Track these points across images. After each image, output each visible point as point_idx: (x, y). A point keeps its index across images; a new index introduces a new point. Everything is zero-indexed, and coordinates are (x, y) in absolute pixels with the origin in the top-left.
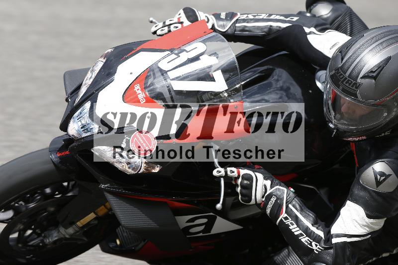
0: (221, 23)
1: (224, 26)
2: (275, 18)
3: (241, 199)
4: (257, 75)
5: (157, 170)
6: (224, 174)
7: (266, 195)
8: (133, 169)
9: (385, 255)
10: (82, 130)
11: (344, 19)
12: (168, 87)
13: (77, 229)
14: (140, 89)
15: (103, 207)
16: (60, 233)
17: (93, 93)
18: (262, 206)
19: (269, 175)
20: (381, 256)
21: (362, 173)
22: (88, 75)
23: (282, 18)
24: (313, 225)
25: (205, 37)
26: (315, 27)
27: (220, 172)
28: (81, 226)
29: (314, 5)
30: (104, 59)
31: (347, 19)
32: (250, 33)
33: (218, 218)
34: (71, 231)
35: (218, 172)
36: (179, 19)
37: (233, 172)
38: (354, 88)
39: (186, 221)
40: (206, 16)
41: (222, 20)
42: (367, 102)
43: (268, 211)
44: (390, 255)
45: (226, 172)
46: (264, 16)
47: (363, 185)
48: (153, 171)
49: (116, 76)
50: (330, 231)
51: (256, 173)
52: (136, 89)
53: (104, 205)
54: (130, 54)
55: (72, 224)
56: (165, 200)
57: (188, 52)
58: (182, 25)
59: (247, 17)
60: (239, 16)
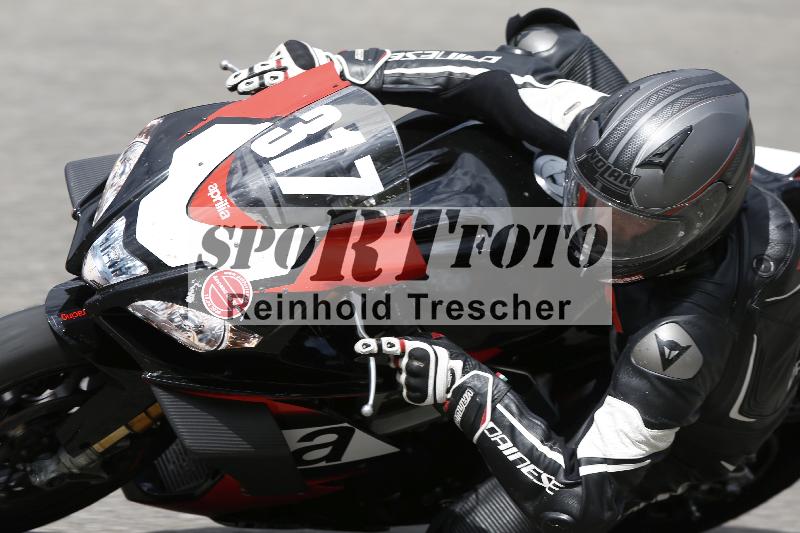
0: (357, 68)
1: (362, 75)
2: (457, 58)
3: (408, 396)
5: (253, 342)
6: (376, 350)
7: (454, 387)
8: (209, 342)
9: (662, 497)
10: (111, 270)
11: (580, 60)
12: (271, 188)
13: (94, 457)
14: (219, 193)
15: (143, 414)
16: (61, 465)
17: (130, 202)
18: (446, 409)
19: (459, 351)
20: (654, 501)
21: (637, 341)
22: (116, 168)
23: (470, 58)
24: (542, 442)
25: (337, 96)
26: (534, 74)
27: (368, 346)
28: (101, 450)
29: (523, 33)
30: (146, 138)
31: (586, 59)
32: (413, 86)
33: (358, 432)
34: (82, 460)
35: (365, 345)
36: (278, 61)
37: (393, 346)
38: (624, 185)
39: (298, 438)
40: (327, 57)
41: (358, 62)
42: (647, 211)
43: (458, 417)
44: (671, 497)
45: (380, 346)
46: (435, 55)
47: (636, 368)
48: (247, 345)
49: (172, 171)
50: (574, 453)
51: (436, 348)
52: (211, 194)
53: (145, 411)
54: (196, 128)
55: (86, 446)
56: (265, 404)
57: (306, 122)
58: (286, 74)
59: (405, 57)
60: (388, 55)
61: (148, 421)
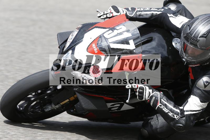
1: (131, 14)
2: (153, 10)
3: (138, 98)
4: (146, 40)
6: (131, 87)
7: (150, 96)
12: (108, 46)
13: (60, 106)
15: (73, 97)
17: (73, 46)
21: (197, 82)
23: (156, 10)
24: (174, 107)
26: (173, 14)
27: (129, 86)
29: (168, 5)
30: (78, 30)
34: (57, 106)
35: (128, 86)
36: (111, 11)
37: (135, 86)
38: (196, 42)
39: (110, 105)
41: (130, 11)
45: (132, 86)
46: (148, 9)
47: (198, 88)
49: (84, 39)
52: (93, 46)
53: (73, 96)
54: (90, 29)
55: (58, 103)
56: (103, 97)
57: (117, 30)
58: (113, 14)
59: (140, 9)
60: (137, 9)
61: (74, 98)
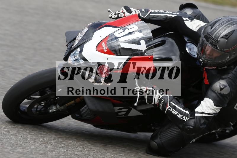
2: (168, 13)
3: (147, 101)
7: (159, 99)
14: (105, 45)
16: (57, 108)
23: (171, 13)
24: (183, 109)
28: (67, 106)
30: (87, 28)
32: (157, 19)
33: (133, 109)
34: (62, 108)
36: (123, 11)
38: (216, 43)
39: (118, 109)
40: (135, 10)
41: (143, 12)
43: (161, 107)
46: (162, 11)
47: (213, 90)
54: (101, 27)
56: (110, 99)
57: (129, 29)
58: (124, 14)
59: (155, 11)
60: (151, 11)
